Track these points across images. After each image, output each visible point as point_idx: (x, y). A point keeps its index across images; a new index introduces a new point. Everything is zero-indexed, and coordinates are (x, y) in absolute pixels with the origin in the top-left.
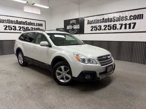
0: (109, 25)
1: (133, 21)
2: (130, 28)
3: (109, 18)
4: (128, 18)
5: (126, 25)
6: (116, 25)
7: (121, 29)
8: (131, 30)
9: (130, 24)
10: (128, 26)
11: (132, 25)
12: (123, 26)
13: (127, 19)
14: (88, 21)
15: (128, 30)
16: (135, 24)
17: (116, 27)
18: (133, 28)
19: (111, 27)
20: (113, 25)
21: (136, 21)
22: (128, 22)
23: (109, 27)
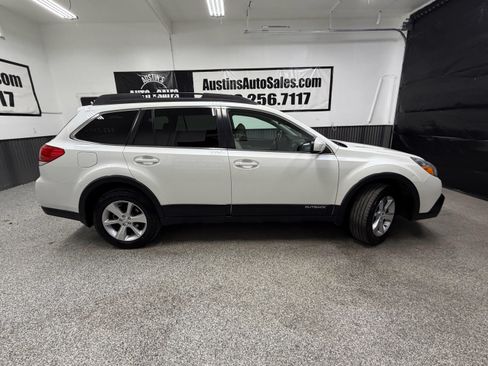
0: (259, 95)
1: (305, 90)
2: (300, 102)
3: (258, 80)
4: (297, 84)
5: (293, 96)
6: (274, 95)
7: (284, 103)
8: (304, 107)
9: (300, 95)
10: (297, 98)
11: (304, 97)
12: (289, 99)
13: (294, 86)
14: (205, 81)
15: (297, 106)
16: (308, 95)
17: (275, 100)
18: (306, 102)
19: (264, 99)
20: (269, 96)
21: (310, 90)
22: (297, 91)
23: (259, 98)
